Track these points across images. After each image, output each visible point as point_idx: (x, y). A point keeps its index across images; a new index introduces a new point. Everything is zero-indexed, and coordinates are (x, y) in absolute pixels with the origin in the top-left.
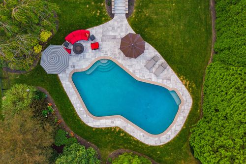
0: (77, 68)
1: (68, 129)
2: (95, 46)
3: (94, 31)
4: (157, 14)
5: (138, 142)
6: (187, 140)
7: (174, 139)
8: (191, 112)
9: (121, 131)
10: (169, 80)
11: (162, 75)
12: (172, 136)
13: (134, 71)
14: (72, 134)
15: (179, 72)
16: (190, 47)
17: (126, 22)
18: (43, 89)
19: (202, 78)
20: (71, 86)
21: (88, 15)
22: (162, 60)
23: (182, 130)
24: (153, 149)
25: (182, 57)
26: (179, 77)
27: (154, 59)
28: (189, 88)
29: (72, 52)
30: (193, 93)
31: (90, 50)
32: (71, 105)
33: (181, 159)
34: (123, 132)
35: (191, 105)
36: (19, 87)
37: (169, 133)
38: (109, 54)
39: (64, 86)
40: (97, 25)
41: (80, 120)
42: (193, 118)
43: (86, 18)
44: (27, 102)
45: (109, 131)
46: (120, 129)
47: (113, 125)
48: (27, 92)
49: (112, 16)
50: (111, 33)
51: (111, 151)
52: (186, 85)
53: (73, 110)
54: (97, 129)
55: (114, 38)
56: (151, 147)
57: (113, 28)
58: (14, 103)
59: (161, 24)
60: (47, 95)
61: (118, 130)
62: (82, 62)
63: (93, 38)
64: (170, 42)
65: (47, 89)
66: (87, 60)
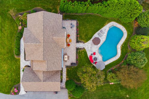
0: (101, 60)
1: (121, 63)
2: (94, 54)
3: (89, 54)
4: (84, 33)
5: (126, 40)
6: (126, 24)
7: (125, 28)
8: (116, 22)
9: (122, 46)
10: (105, 29)
11: (104, 32)
12: (124, 28)
13: (102, 41)
14: (123, 62)
15: (103, 26)
16: (95, 22)
17: (86, 44)
18: (108, 71)
19: (105, 18)
20: (107, 62)
21: (84, 56)
22: (99, 31)
23: (122, 25)
24: (128, 35)
25: (98, 25)
26: (105, 26)
27: (98, 34)
28: (108, 23)
29: (96, 61)
30: (110, 21)
31: (95, 55)
32: (113, 62)
33: (132, 26)
34: (122, 45)
35: (114, 22)
36: (108, 77)
37: (123, 30)
38: (96, 49)
39: (107, 64)
40: (87, 53)
41: (118, 59)
42: (118, 21)
43: (84, 57)
44: (113, 75)
45: (122, 49)
46: (121, 46)
47: (120, 48)
48: (110, 75)
49: (84, 48)
50: (90, 49)
51: (128, 49)
52: (107, 24)
53: (115, 61)
54: (121, 53)
55: (91, 47)
56: (127, 36)
57: (88, 48)
58: (113, 78)
59: (87, 32)
60: (110, 70)
61: (122, 47)
62: (99, 58)
63: (92, 54)
64: (93, 29)
65: (108, 70)
66: (98, 56)
